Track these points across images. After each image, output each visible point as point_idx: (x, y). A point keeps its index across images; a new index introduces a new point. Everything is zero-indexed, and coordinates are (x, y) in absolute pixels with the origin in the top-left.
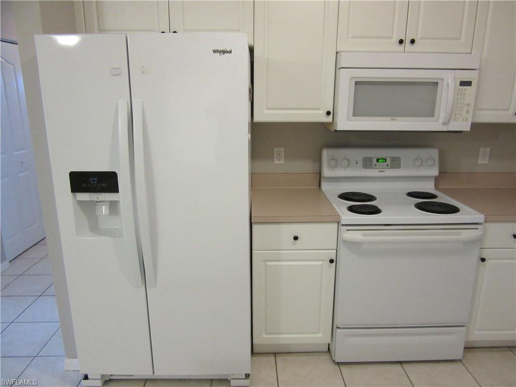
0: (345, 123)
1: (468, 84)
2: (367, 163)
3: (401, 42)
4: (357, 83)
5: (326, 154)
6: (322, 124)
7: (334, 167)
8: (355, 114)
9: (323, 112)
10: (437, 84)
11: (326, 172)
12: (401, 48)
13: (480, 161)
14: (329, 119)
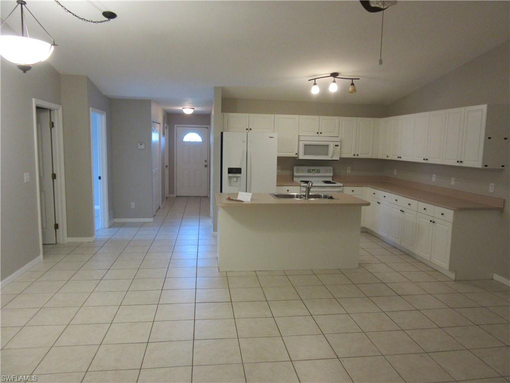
0: (302, 157)
1: (338, 146)
2: (309, 171)
3: (317, 133)
4: (305, 145)
5: (295, 168)
6: (293, 157)
7: (298, 172)
8: (305, 154)
9: (295, 154)
10: (328, 146)
11: (295, 174)
12: (318, 135)
13: (348, 172)
14: (297, 156)
